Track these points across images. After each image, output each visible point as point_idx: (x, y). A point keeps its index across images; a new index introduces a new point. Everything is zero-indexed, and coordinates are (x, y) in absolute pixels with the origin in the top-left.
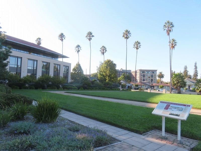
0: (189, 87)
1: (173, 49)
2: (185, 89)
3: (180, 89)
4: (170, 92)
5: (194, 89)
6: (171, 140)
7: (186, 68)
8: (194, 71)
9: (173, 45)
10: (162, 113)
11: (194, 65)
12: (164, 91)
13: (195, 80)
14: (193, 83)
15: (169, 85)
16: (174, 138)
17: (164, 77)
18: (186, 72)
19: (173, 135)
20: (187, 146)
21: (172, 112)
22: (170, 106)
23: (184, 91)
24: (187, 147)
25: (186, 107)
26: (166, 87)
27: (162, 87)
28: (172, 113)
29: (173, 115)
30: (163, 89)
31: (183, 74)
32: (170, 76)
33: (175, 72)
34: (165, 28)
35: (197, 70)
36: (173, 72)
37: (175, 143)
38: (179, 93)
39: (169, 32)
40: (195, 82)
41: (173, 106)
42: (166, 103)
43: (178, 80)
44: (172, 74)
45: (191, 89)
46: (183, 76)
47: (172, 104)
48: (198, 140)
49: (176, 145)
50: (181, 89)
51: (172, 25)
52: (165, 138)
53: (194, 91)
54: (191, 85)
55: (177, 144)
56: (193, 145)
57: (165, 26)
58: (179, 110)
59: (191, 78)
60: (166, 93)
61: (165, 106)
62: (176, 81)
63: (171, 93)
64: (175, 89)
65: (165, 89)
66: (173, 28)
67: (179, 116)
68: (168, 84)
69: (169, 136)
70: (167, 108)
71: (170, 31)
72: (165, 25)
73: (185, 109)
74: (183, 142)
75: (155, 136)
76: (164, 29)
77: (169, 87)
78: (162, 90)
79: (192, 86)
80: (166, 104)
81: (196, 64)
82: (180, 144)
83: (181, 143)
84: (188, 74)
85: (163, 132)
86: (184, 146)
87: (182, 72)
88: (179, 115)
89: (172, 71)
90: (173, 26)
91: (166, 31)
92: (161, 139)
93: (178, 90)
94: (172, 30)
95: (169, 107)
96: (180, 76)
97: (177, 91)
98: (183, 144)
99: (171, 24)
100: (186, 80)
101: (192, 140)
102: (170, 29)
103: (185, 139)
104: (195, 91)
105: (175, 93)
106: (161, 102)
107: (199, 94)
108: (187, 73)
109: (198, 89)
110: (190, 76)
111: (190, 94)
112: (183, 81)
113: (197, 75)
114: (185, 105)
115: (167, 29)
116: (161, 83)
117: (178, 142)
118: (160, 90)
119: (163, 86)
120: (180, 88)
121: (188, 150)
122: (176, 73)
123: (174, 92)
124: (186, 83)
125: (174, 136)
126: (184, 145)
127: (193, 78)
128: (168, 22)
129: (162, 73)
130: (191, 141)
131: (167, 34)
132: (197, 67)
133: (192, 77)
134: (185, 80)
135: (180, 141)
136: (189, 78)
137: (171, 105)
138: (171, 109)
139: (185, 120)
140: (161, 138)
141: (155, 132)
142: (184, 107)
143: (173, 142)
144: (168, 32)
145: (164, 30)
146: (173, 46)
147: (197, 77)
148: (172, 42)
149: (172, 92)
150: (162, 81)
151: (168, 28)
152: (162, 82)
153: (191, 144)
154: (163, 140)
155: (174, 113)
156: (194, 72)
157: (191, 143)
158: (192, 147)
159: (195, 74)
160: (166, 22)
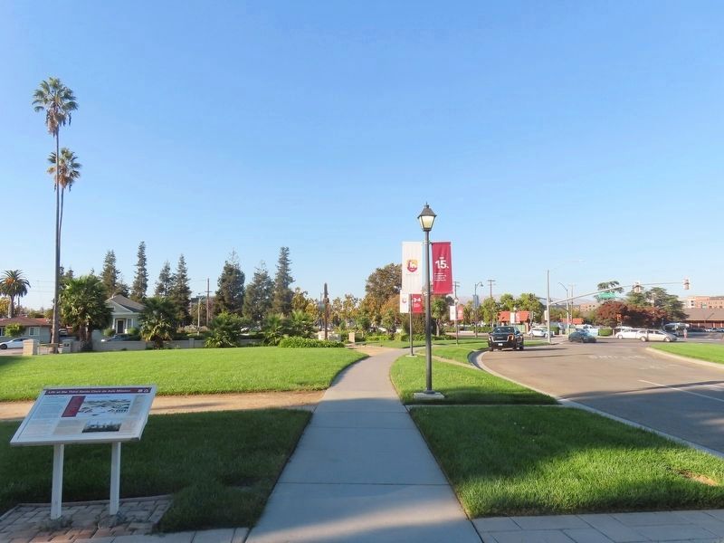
0: (121, 325)
1: (68, 187)
2: (106, 332)
3: (90, 336)
4: (51, 349)
5: (137, 331)
6: (86, 523)
7: (111, 259)
8: (137, 271)
9: (66, 172)
10: (57, 432)
11: (138, 250)
12: (28, 347)
13: (140, 303)
14: (132, 313)
15: (47, 320)
16: (94, 512)
17: (26, 292)
18: (111, 272)
19: (88, 505)
20: (140, 521)
21: (94, 422)
22: (86, 399)
23: (103, 341)
24: (142, 526)
25: (138, 396)
26: (37, 331)
27: (19, 333)
28: (92, 424)
29: (98, 430)
30: (21, 340)
31: (102, 281)
32: (54, 290)
33: (71, 271)
34: (43, 104)
35: (145, 270)
36: (66, 271)
37: (101, 529)
38: (88, 348)
39: (57, 122)
40: (140, 307)
41: (96, 400)
42: (68, 392)
43: (84, 304)
44: (62, 279)
45: (126, 332)
46: (101, 290)
47: (91, 391)
48: (169, 493)
49: (106, 535)
50: (95, 333)
51: (68, 101)
52: (65, 523)
53: (135, 337)
54: (128, 318)
55: (108, 529)
56: (156, 513)
57: (40, 94)
58: (115, 409)
59: (125, 295)
60: (35, 353)
61: (65, 405)
62: (77, 307)
63: (55, 351)
64: (69, 336)
65: (32, 340)
66: (73, 112)
67: (118, 430)
68: (42, 317)
69: (75, 511)
70: (72, 411)
71: (62, 119)
72: (43, 90)
73: (136, 402)
74: (127, 515)
75: (21, 530)
76: (38, 105)
77: (48, 329)
78: (18, 344)
79: (129, 320)
80: (69, 397)
81: (142, 248)
82: (118, 524)
83: (121, 521)
84: (117, 281)
85: (56, 503)
86: (133, 525)
87: (97, 274)
88: (119, 426)
89: (63, 268)
90: (72, 106)
91: (43, 114)
92: (48, 533)
93: (84, 339)
94: (68, 117)
95: (83, 406)
96: (94, 288)
97: (79, 344)
98: (129, 519)
99: (67, 96)
100: (111, 301)
101: (153, 497)
102: (61, 112)
103: (132, 503)
104: (139, 339)
105: (72, 352)
106: (48, 392)
107: (150, 345)
108: (115, 278)
109: (147, 331)
110: (124, 287)
111: (125, 350)
112: (103, 307)
113: (146, 286)
114: (134, 390)
115: (48, 107)
116: (13, 316)
117: (112, 521)
118: (10, 343)
119: (25, 326)
120: (90, 331)
121: (147, 534)
122: (77, 276)
123: (69, 348)
124: (113, 313)
125: (94, 504)
126: (130, 522)
127: (134, 294)
128: (55, 86)
129: (21, 277)
130: (150, 502)
131: (48, 128)
132: (145, 259)
133: (130, 292)
134: (108, 301)
135: (117, 515)
136: (120, 296)
137: (88, 398)
138: (90, 411)
139: (137, 438)
140: (47, 529)
141: (19, 514)
142: (130, 397)
143: (95, 527)
144: (53, 122)
145: (38, 108)
146: (68, 175)
147: (144, 291)
148: (63, 161)
149: (60, 350)
150: (19, 308)
151: (54, 106)
152: (16, 312)
153: (152, 513)
154: (54, 534)
155: (101, 424)
156: (137, 276)
157: (151, 508)
158: (156, 522)
159: (138, 283)
160: (49, 82)
